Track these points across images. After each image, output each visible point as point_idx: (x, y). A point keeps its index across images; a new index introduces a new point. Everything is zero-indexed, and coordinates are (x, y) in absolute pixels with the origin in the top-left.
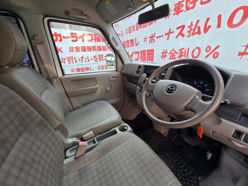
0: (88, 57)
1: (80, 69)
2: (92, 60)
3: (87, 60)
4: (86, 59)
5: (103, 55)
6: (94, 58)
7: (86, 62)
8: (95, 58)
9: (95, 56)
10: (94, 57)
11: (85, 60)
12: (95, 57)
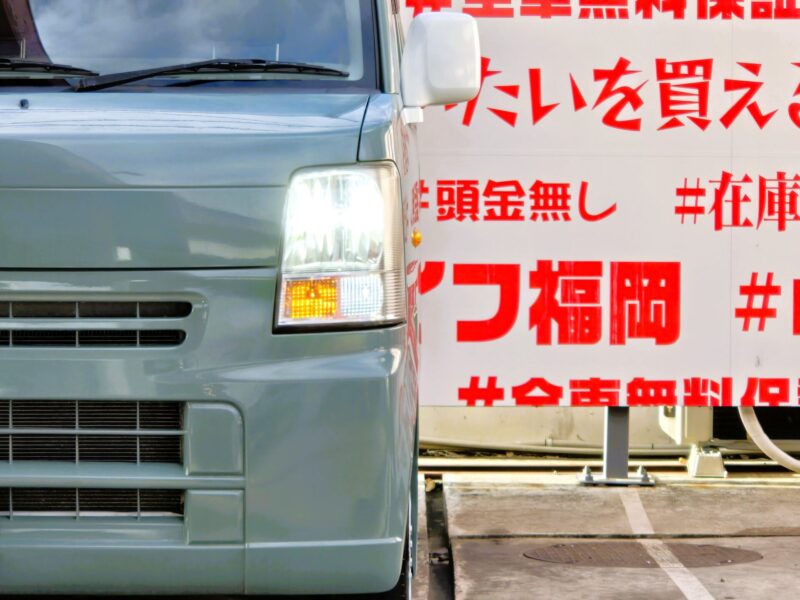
0: (535, 75)
1: (481, 188)
2: (579, 102)
3: (522, 105)
4: (512, 91)
5: (707, 65)
6: (603, 83)
7: (509, 117)
8: (606, 93)
9: (611, 66)
10: (599, 75)
11: (506, 103)
12: (609, 76)
